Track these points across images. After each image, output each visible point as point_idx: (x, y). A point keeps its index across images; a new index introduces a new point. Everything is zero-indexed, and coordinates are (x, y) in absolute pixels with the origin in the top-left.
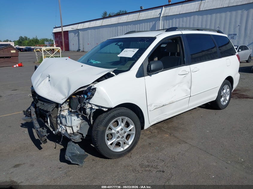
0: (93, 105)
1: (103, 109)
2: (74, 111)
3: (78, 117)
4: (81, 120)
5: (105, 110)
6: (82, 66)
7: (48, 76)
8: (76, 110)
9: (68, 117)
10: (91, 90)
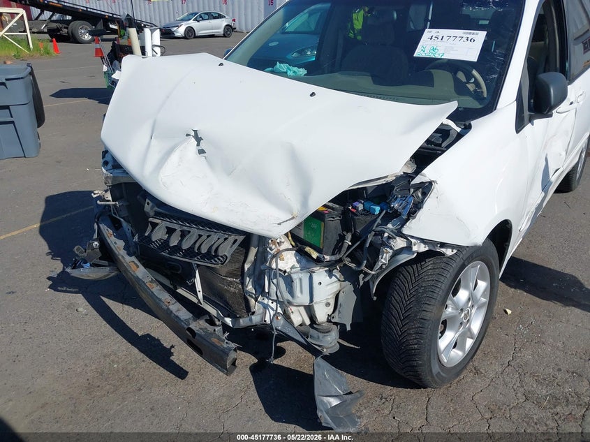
0: (413, 241)
1: (443, 250)
2: (333, 258)
3: (331, 275)
4: (338, 284)
5: (449, 252)
6: (313, 94)
7: (193, 133)
8: (337, 257)
9: (300, 275)
10: (412, 190)
